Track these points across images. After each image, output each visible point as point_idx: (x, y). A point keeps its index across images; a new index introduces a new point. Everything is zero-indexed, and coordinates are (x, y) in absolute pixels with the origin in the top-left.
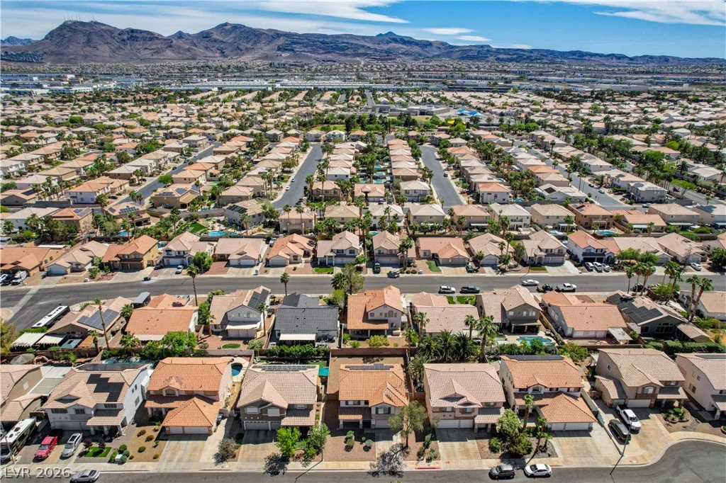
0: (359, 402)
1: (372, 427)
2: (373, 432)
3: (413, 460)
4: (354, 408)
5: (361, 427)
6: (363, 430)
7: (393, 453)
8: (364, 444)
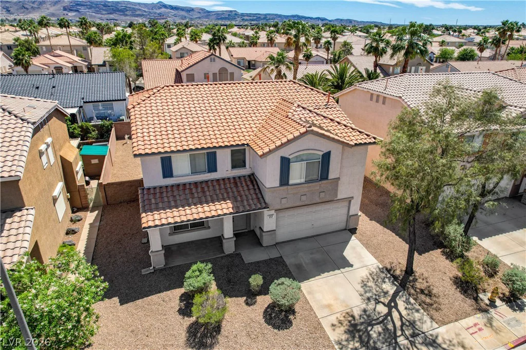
0: (211, 158)
1: (266, 241)
2: (274, 254)
3: (467, 315)
4: (196, 184)
5: (229, 247)
6: (237, 256)
7: (382, 309)
8: (263, 301)
